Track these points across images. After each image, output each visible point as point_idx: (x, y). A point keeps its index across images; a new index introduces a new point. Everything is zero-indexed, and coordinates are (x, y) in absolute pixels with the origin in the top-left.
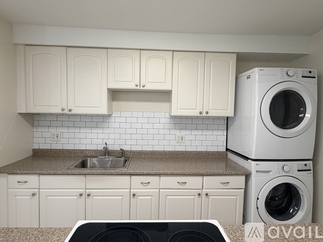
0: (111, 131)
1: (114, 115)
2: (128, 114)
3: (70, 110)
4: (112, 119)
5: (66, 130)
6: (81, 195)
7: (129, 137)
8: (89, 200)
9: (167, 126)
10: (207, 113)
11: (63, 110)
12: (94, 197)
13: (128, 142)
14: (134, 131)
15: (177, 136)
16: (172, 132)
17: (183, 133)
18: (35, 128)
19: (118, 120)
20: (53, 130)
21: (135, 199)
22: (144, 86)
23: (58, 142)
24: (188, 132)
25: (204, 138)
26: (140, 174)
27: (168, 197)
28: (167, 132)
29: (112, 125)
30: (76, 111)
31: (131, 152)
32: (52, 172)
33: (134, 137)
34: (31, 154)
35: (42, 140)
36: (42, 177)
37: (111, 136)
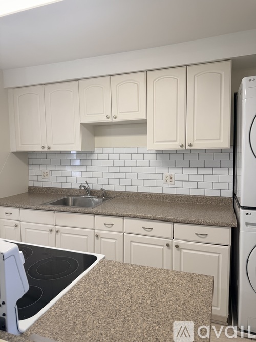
0: (94, 169)
1: (96, 152)
2: (110, 150)
3: (49, 148)
4: (95, 157)
5: (53, 168)
6: (51, 231)
7: (111, 175)
8: (58, 236)
9: (152, 163)
10: (191, 145)
11: (43, 147)
12: (63, 235)
13: (111, 181)
14: (116, 169)
15: (164, 176)
16: (159, 170)
17: (173, 172)
18: (30, 166)
19: (100, 157)
20: (43, 168)
21: (99, 241)
22: (115, 118)
23: (48, 180)
24: (179, 171)
25: (200, 178)
26: (102, 213)
27: (133, 243)
28: (153, 170)
29: (95, 163)
30: (55, 148)
31: (114, 192)
32: (28, 206)
33: (117, 176)
34: (27, 190)
35: (35, 178)
36: (22, 211)
37: (95, 175)
